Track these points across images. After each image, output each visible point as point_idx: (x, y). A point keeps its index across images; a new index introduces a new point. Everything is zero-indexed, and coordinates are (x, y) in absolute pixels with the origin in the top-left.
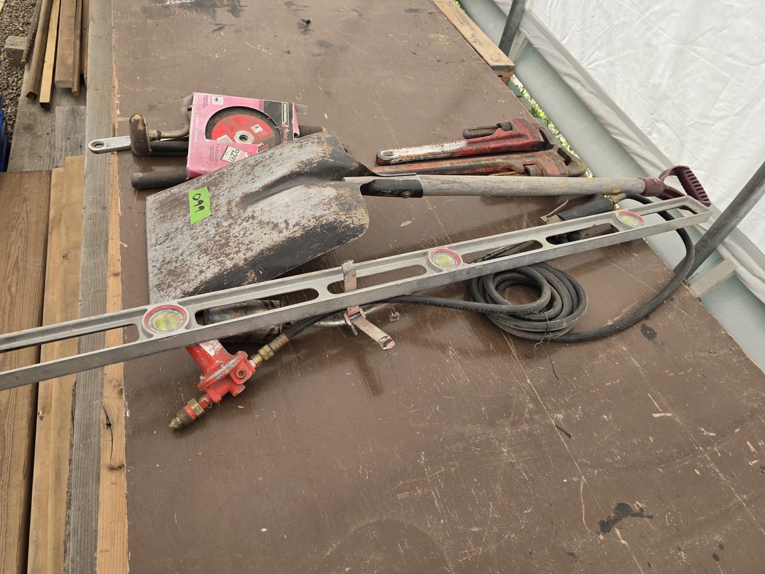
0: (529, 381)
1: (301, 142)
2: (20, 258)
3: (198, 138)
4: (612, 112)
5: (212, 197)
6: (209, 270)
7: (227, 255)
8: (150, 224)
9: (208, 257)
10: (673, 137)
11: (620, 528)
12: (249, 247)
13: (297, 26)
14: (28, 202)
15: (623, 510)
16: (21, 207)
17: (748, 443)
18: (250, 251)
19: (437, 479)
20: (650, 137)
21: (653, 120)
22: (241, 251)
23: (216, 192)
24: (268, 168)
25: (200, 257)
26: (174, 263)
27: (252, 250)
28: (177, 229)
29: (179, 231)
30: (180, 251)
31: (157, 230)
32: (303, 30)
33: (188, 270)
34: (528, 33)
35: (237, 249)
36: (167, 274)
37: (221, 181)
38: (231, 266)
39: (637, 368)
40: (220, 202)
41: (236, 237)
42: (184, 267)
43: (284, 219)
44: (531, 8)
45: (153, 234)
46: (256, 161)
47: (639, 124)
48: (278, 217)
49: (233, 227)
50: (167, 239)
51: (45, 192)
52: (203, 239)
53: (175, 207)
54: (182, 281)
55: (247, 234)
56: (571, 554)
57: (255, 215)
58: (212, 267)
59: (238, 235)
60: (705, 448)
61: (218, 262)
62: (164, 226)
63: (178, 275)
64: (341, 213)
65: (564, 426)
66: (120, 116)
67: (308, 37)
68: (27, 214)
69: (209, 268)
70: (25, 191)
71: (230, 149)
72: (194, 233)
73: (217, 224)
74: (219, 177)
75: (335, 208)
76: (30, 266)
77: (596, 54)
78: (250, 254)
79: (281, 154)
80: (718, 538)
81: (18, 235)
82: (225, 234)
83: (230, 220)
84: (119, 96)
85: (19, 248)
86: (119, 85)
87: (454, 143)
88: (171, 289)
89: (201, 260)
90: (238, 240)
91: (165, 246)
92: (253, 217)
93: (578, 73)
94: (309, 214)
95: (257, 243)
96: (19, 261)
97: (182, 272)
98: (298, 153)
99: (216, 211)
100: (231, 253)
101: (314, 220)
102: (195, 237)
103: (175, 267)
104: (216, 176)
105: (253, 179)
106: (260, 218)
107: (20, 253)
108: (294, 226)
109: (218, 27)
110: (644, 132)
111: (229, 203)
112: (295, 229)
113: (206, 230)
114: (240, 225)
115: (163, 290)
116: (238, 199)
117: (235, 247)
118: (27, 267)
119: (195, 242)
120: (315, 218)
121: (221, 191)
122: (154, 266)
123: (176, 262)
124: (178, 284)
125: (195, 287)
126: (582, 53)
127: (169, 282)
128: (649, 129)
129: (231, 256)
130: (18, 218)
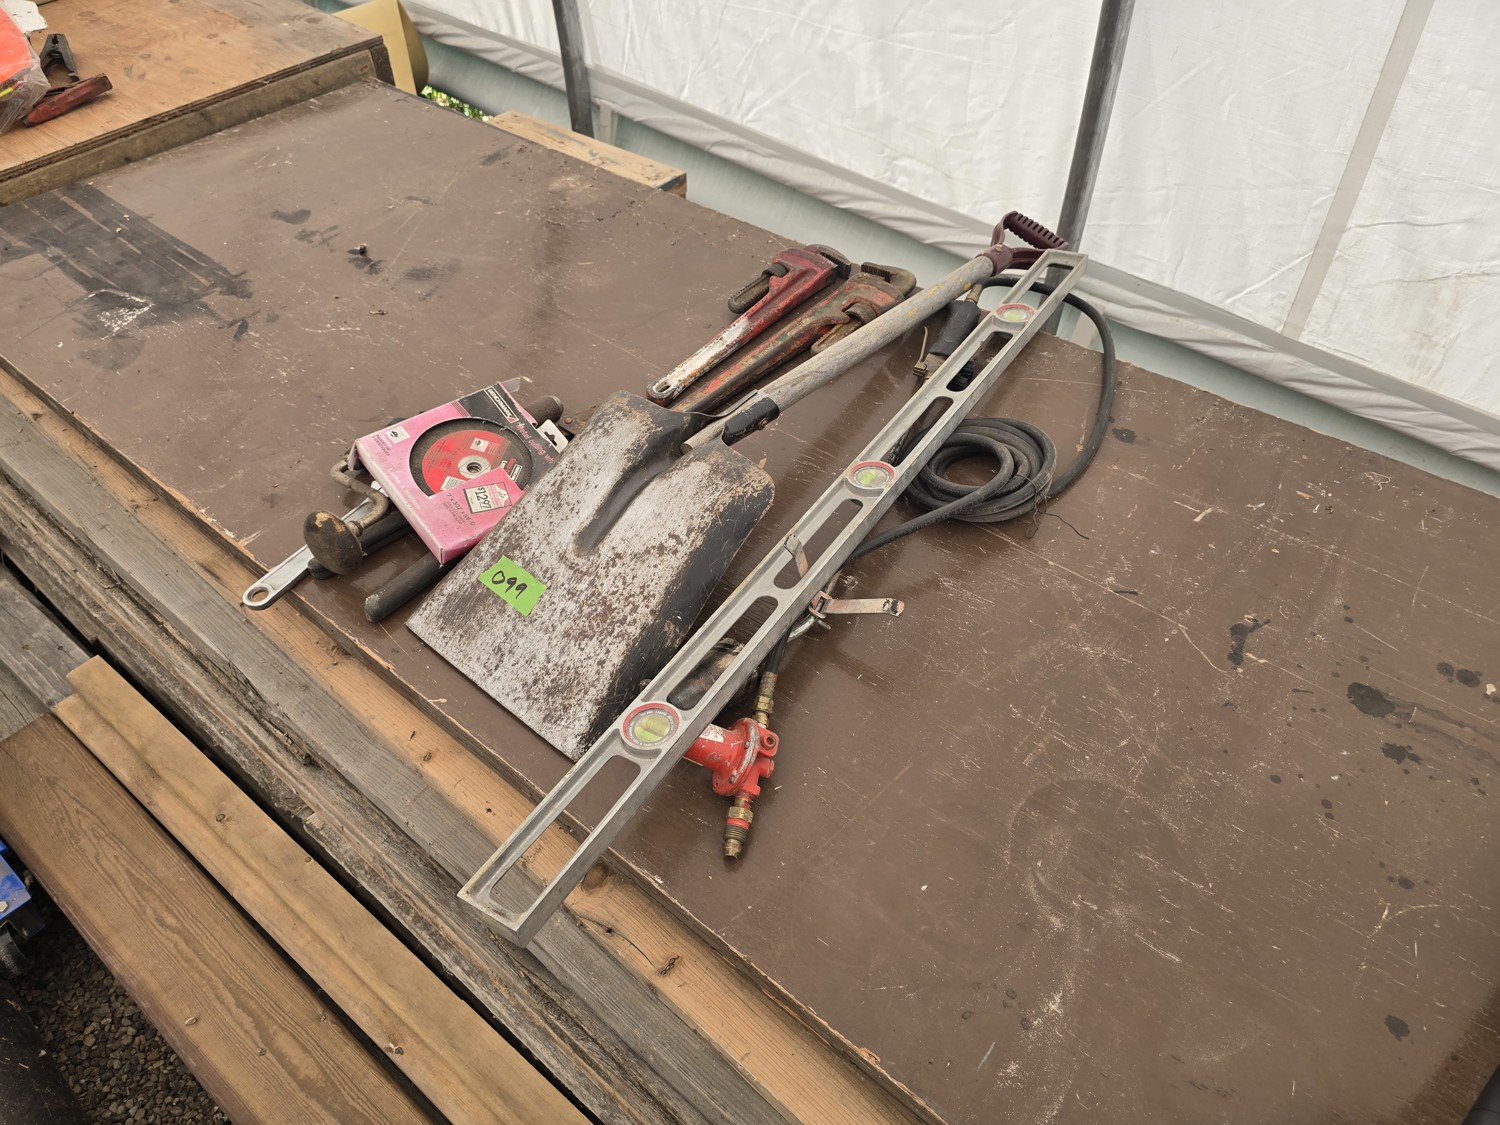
0: (1051, 563)
1: (601, 427)
2: (133, 871)
3: (418, 501)
4: (817, 171)
5: (526, 565)
6: (611, 654)
7: (622, 622)
8: (450, 653)
9: (594, 639)
10: (930, 171)
11: (1249, 651)
12: (645, 593)
13: (352, 266)
14: (61, 783)
15: (1240, 631)
16: (55, 796)
17: (1299, 493)
18: (652, 599)
19: (1047, 721)
20: (895, 185)
21: (887, 159)
22: (638, 606)
23: (528, 556)
24: (583, 485)
25: (582, 646)
26: (546, 678)
27: (654, 596)
28: (506, 634)
29: (513, 634)
30: (541, 658)
31: (474, 654)
32: (367, 268)
33: (576, 673)
34: (614, 102)
35: (631, 606)
36: (548, 696)
37: (519, 538)
38: (639, 631)
39: (1143, 480)
40: (546, 565)
41: (614, 593)
42: (567, 673)
43: (666, 534)
44: (597, 62)
45: (471, 664)
46: (553, 485)
47: (868, 172)
48: (656, 536)
49: (598, 583)
50: (502, 655)
51: (75, 749)
52: (564, 623)
53: (473, 609)
54: (581, 690)
55: (629, 580)
56: (1226, 704)
57: (619, 550)
58: (612, 648)
59: (616, 589)
60: (1264, 522)
61: (615, 637)
62: (479, 642)
63: (568, 687)
64: (734, 486)
65: (1123, 587)
66: (239, 537)
67: (385, 274)
68: (78, 802)
69: (608, 651)
70: (37, 769)
71: (471, 493)
72: (543, 623)
73: (569, 592)
74: (511, 533)
75: (722, 485)
76: (162, 871)
77: (749, 96)
78: (654, 602)
79: (585, 456)
80: (1338, 601)
81: (95, 841)
82: (593, 598)
83: (586, 577)
84: (203, 511)
85: (116, 857)
86: (186, 495)
87: (733, 328)
88: (573, 709)
89: (587, 650)
90: (621, 595)
91: (509, 665)
92: (619, 556)
93: (733, 136)
94: (696, 509)
95: (653, 583)
96: (137, 875)
97: (570, 680)
98: (611, 442)
99: (551, 578)
100: (626, 617)
101: (708, 513)
102: (547, 628)
103: (552, 681)
104: (505, 535)
105: (572, 509)
106: (630, 552)
107: (125, 863)
108: (688, 535)
109: (235, 328)
110: (883, 181)
111: (562, 557)
112: (692, 538)
113: (559, 610)
114: (607, 576)
115: (560, 718)
116: (571, 546)
117: (625, 606)
118: (158, 876)
119: (555, 634)
120: (707, 510)
121: (533, 550)
122: (515, 700)
123: (547, 673)
124: (578, 697)
125: (607, 686)
126: (724, 101)
127: (561, 704)
128: (888, 174)
129: (629, 619)
130: (68, 815)
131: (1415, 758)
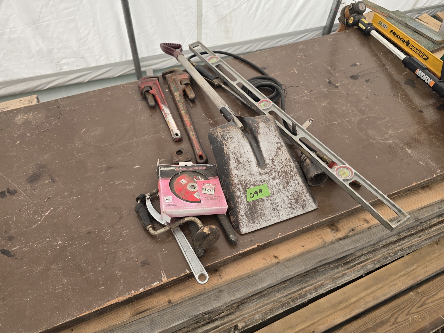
0: (295, 97)
5: (254, 185)
6: (298, 180)
7: (291, 171)
8: (264, 225)
9: (291, 181)
11: (335, 84)
18: (290, 160)
22: (290, 164)
23: (252, 183)
24: (244, 154)
25: (291, 185)
28: (271, 204)
29: (273, 202)
30: (286, 198)
31: (270, 217)
33: (296, 192)
36: (297, 203)
37: (244, 182)
38: (296, 169)
40: (259, 180)
41: (282, 168)
43: (275, 144)
45: (272, 220)
46: (236, 162)
48: (274, 147)
50: (276, 209)
54: (302, 194)
57: (271, 158)
60: (303, 65)
62: (267, 213)
64: (271, 122)
66: (160, 280)
73: (273, 179)
74: (241, 183)
79: (234, 148)
82: (279, 174)
83: (272, 172)
84: (133, 292)
88: (305, 199)
90: (284, 166)
94: (274, 133)
95: (287, 157)
97: (297, 195)
99: (264, 181)
102: (278, 191)
103: (294, 200)
106: (274, 156)
111: (261, 174)
112: (281, 140)
114: (276, 166)
116: (260, 169)
117: (288, 167)
120: (276, 131)
121: (252, 180)
123: (291, 200)
125: (305, 187)
131: (369, 80)
